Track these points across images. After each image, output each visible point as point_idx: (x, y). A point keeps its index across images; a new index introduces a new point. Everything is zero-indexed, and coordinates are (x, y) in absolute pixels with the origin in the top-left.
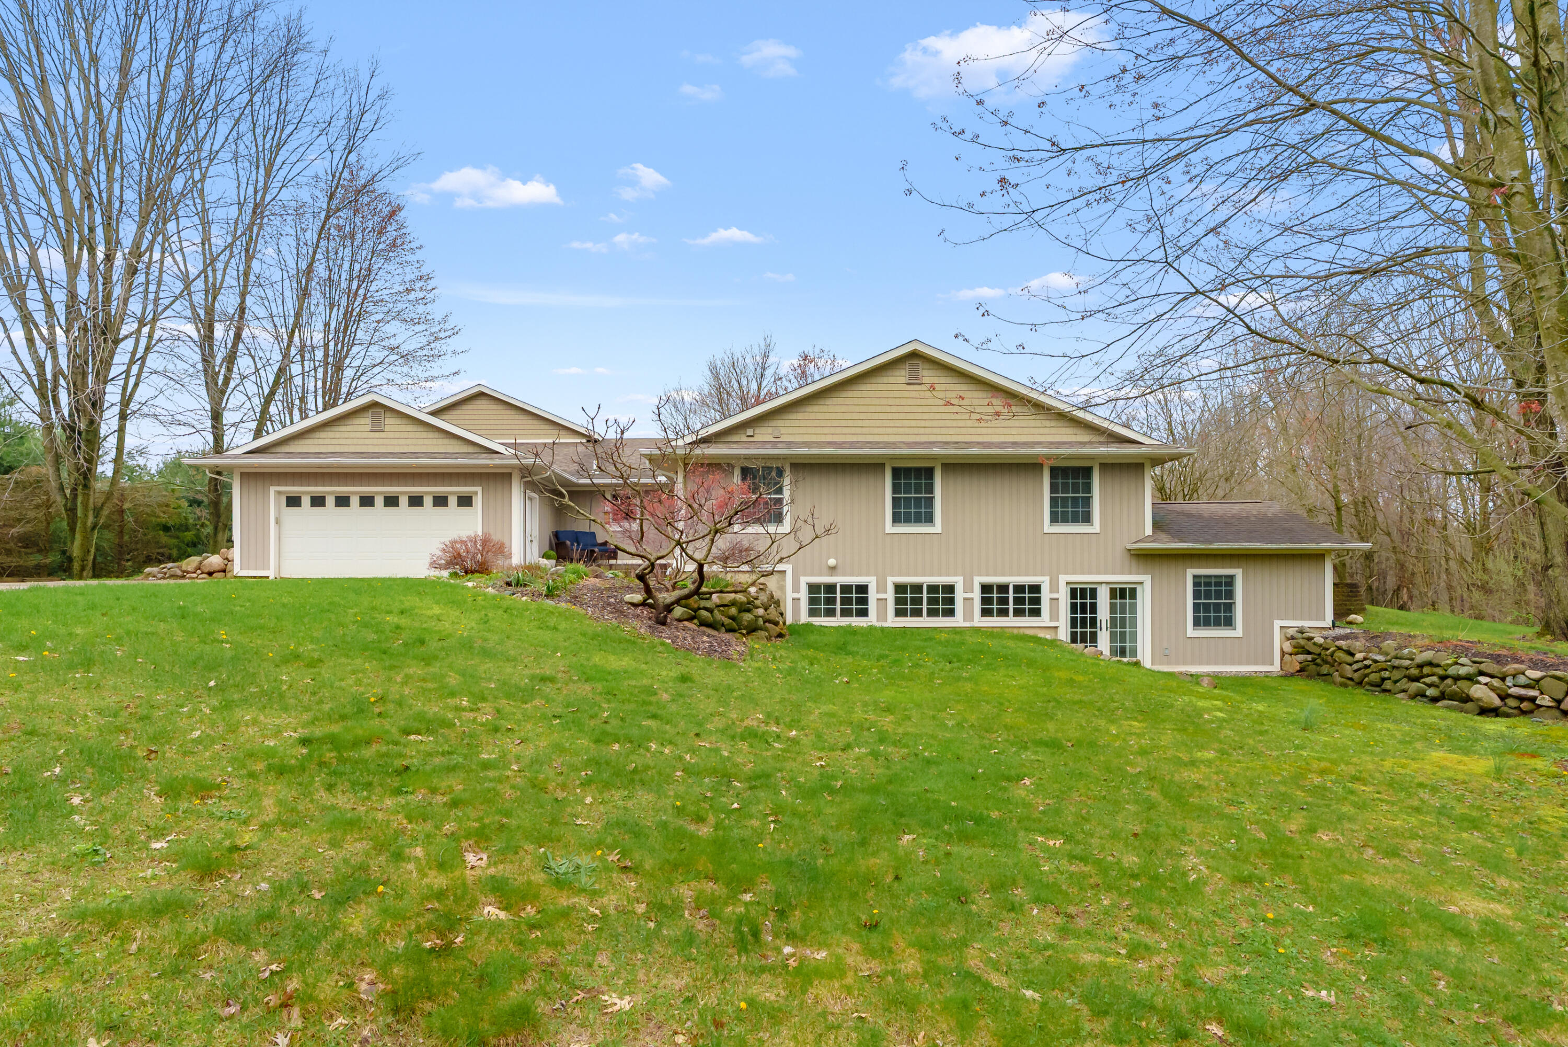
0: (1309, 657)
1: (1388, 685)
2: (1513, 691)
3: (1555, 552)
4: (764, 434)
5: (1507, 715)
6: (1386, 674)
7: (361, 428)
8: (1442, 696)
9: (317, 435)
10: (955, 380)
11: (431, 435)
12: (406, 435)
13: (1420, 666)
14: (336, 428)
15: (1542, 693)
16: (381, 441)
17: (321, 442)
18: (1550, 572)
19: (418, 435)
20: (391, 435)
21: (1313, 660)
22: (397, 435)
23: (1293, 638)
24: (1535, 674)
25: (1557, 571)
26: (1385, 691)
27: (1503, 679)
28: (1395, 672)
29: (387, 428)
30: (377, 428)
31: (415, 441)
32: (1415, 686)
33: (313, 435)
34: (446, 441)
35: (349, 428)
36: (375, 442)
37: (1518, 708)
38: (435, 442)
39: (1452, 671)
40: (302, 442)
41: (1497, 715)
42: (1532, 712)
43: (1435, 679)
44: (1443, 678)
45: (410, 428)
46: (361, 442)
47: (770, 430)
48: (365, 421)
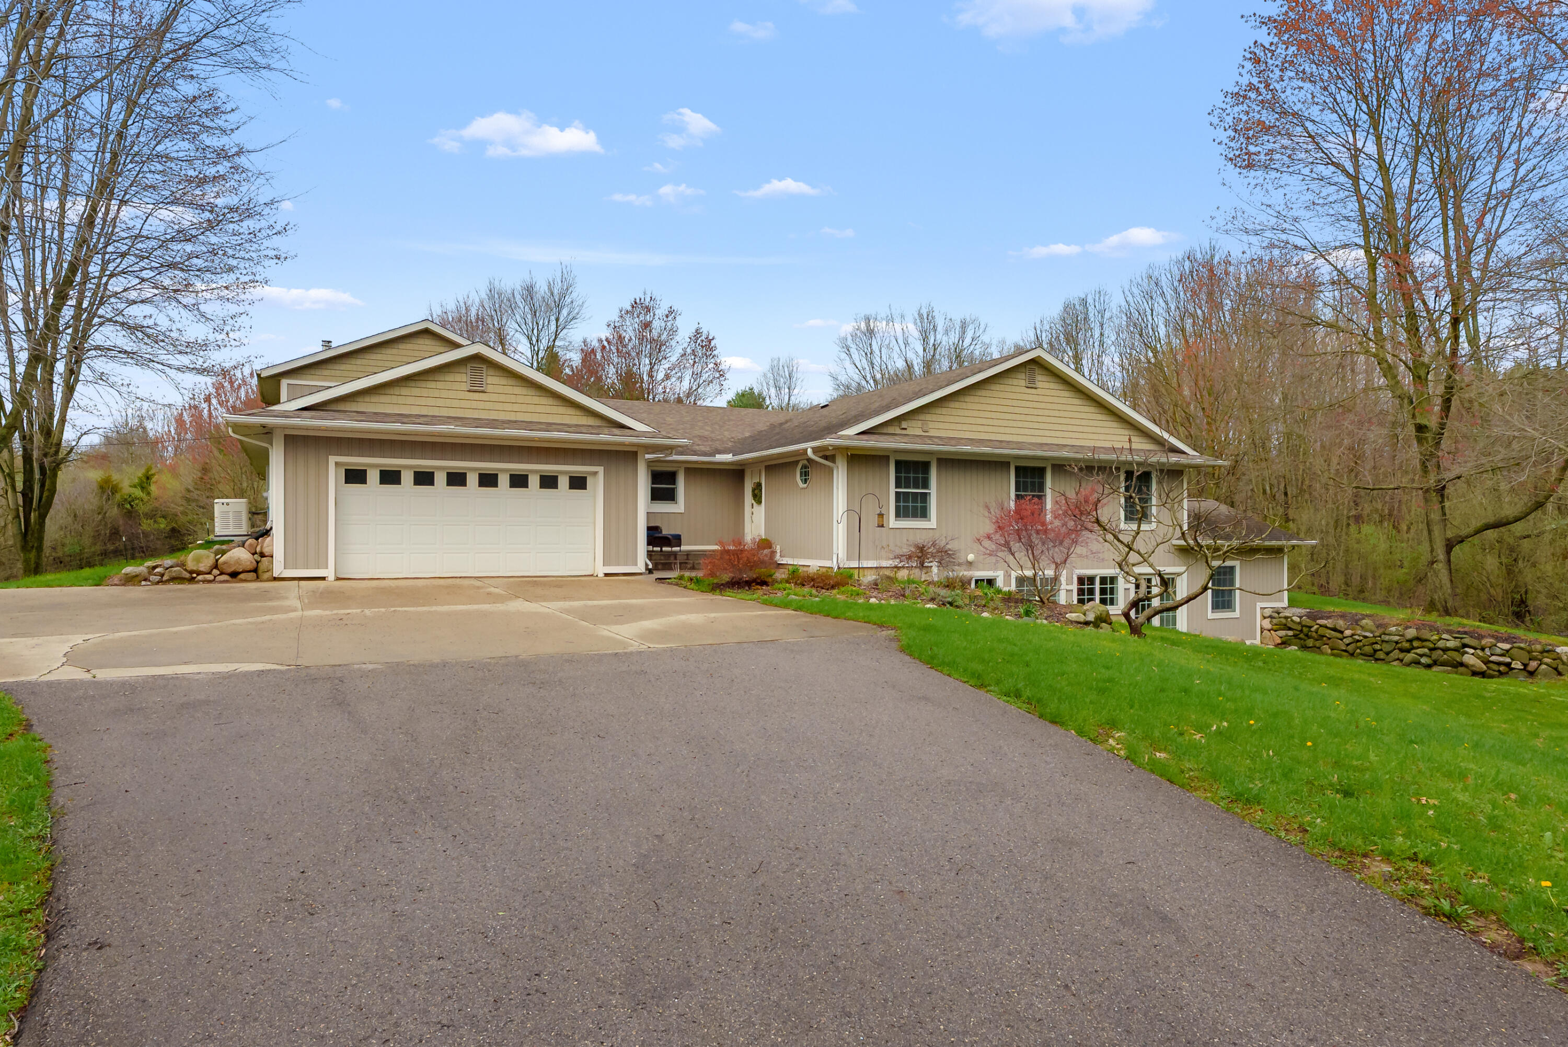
0: (1290, 633)
1: (1381, 655)
2: (1493, 658)
3: (1439, 551)
4: (914, 428)
5: (1492, 677)
6: (1378, 647)
7: (456, 386)
8: (1435, 663)
9: (397, 391)
10: (1060, 387)
11: (544, 400)
12: (513, 399)
13: (1410, 641)
14: (423, 384)
15: (1512, 660)
16: (481, 405)
17: (401, 400)
18: (1435, 565)
19: (529, 399)
20: (494, 397)
21: (1295, 636)
22: (502, 398)
23: (1271, 617)
24: (1507, 646)
25: (1441, 565)
26: (1377, 660)
27: (1483, 649)
28: (1384, 645)
29: (490, 388)
30: (477, 388)
31: (524, 408)
32: (1410, 657)
33: (391, 391)
34: (562, 410)
35: (440, 385)
36: (474, 405)
37: (1499, 671)
38: (548, 409)
39: (1441, 644)
40: (375, 399)
41: (1484, 677)
42: (1507, 673)
43: (1426, 650)
44: (1431, 650)
45: (518, 390)
46: (456, 403)
47: (919, 424)
48: (462, 379)
